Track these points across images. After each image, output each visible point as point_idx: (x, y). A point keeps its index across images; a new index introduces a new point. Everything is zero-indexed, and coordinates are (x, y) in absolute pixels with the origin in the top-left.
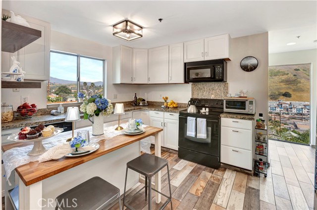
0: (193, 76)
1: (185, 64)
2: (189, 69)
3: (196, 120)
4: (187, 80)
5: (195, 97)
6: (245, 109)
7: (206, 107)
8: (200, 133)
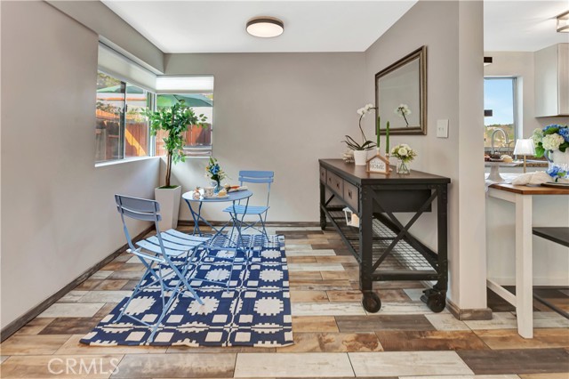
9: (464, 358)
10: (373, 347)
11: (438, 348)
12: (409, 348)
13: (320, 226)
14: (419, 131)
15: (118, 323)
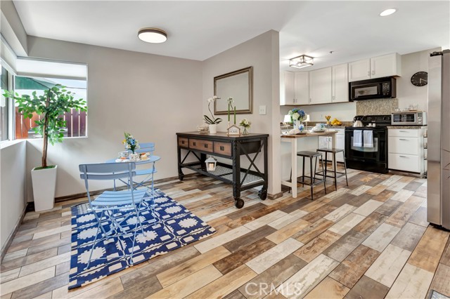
0: (357, 95)
1: (350, 83)
2: (354, 88)
3: (363, 132)
4: (352, 98)
5: (360, 114)
6: (413, 121)
7: (372, 123)
8: (366, 143)
9: (282, 211)
10: (251, 220)
11: (273, 211)
12: (264, 215)
13: (179, 178)
14: (249, 112)
15: (88, 268)
